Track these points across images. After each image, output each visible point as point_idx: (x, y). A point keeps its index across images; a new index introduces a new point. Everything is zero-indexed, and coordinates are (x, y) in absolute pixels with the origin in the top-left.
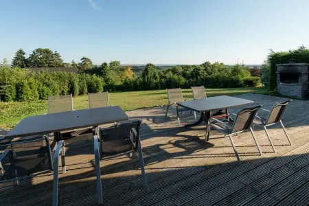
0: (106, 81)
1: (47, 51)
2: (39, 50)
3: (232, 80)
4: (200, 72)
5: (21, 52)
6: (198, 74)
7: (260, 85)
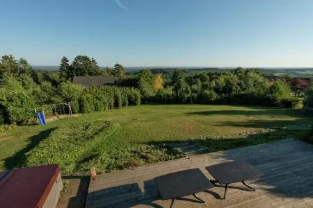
0: (142, 93)
1: (85, 58)
2: (79, 58)
3: (269, 98)
4: (234, 88)
5: (65, 60)
6: (231, 90)
7: (300, 106)
